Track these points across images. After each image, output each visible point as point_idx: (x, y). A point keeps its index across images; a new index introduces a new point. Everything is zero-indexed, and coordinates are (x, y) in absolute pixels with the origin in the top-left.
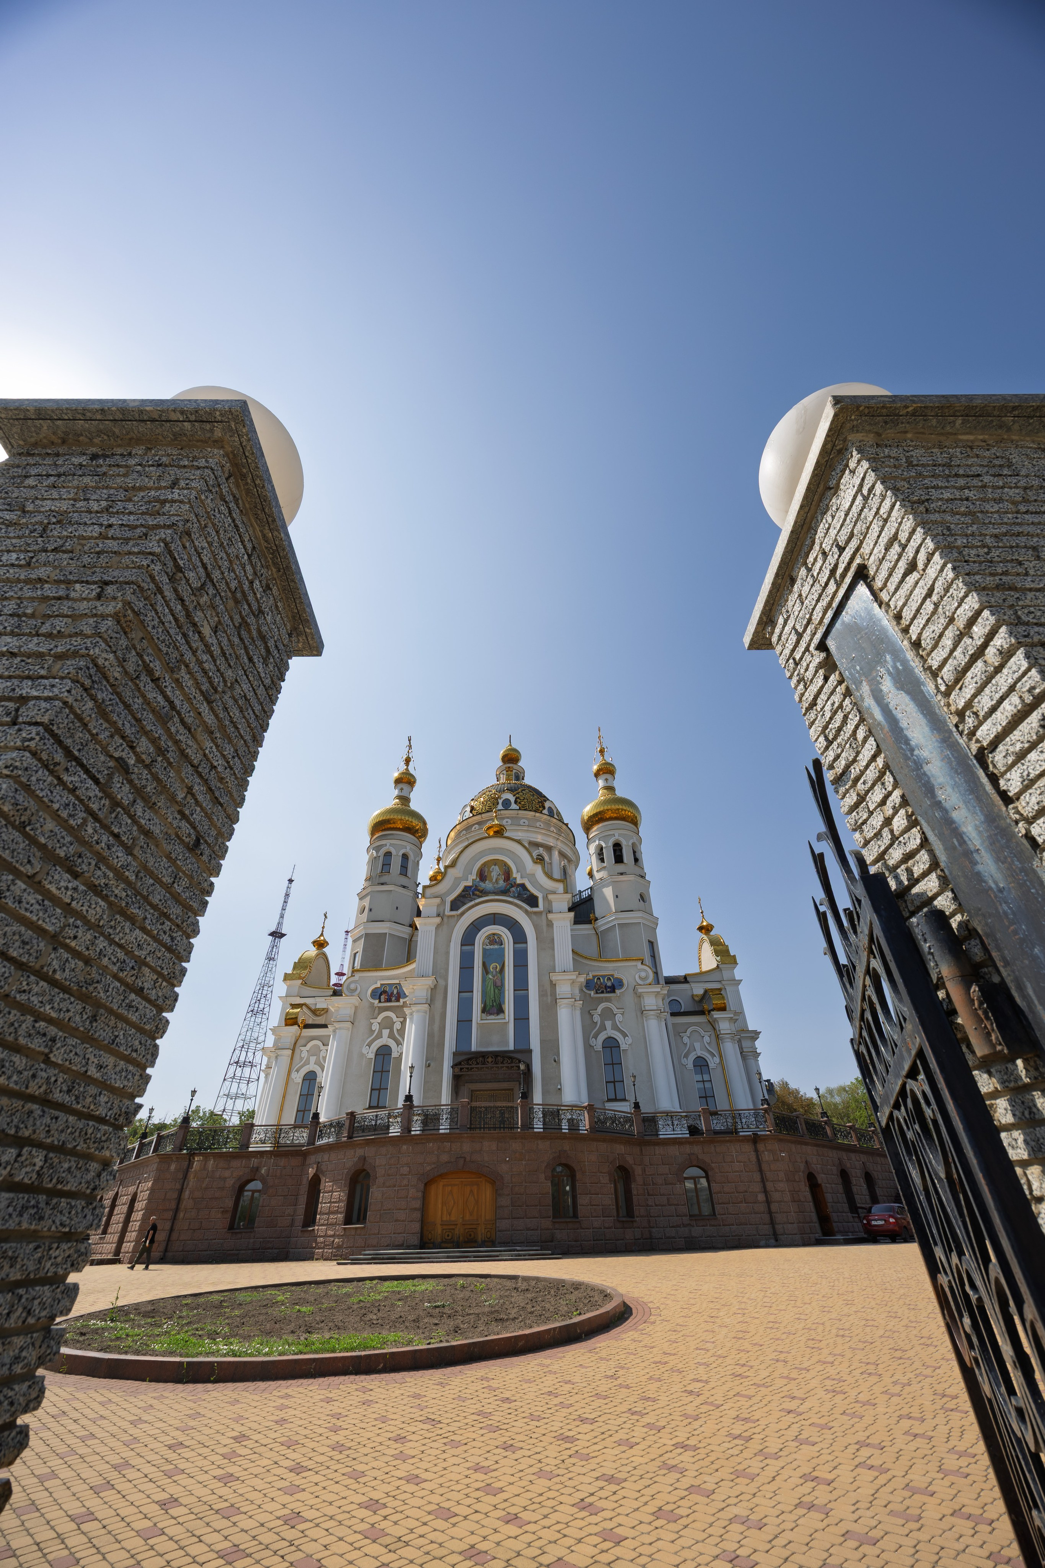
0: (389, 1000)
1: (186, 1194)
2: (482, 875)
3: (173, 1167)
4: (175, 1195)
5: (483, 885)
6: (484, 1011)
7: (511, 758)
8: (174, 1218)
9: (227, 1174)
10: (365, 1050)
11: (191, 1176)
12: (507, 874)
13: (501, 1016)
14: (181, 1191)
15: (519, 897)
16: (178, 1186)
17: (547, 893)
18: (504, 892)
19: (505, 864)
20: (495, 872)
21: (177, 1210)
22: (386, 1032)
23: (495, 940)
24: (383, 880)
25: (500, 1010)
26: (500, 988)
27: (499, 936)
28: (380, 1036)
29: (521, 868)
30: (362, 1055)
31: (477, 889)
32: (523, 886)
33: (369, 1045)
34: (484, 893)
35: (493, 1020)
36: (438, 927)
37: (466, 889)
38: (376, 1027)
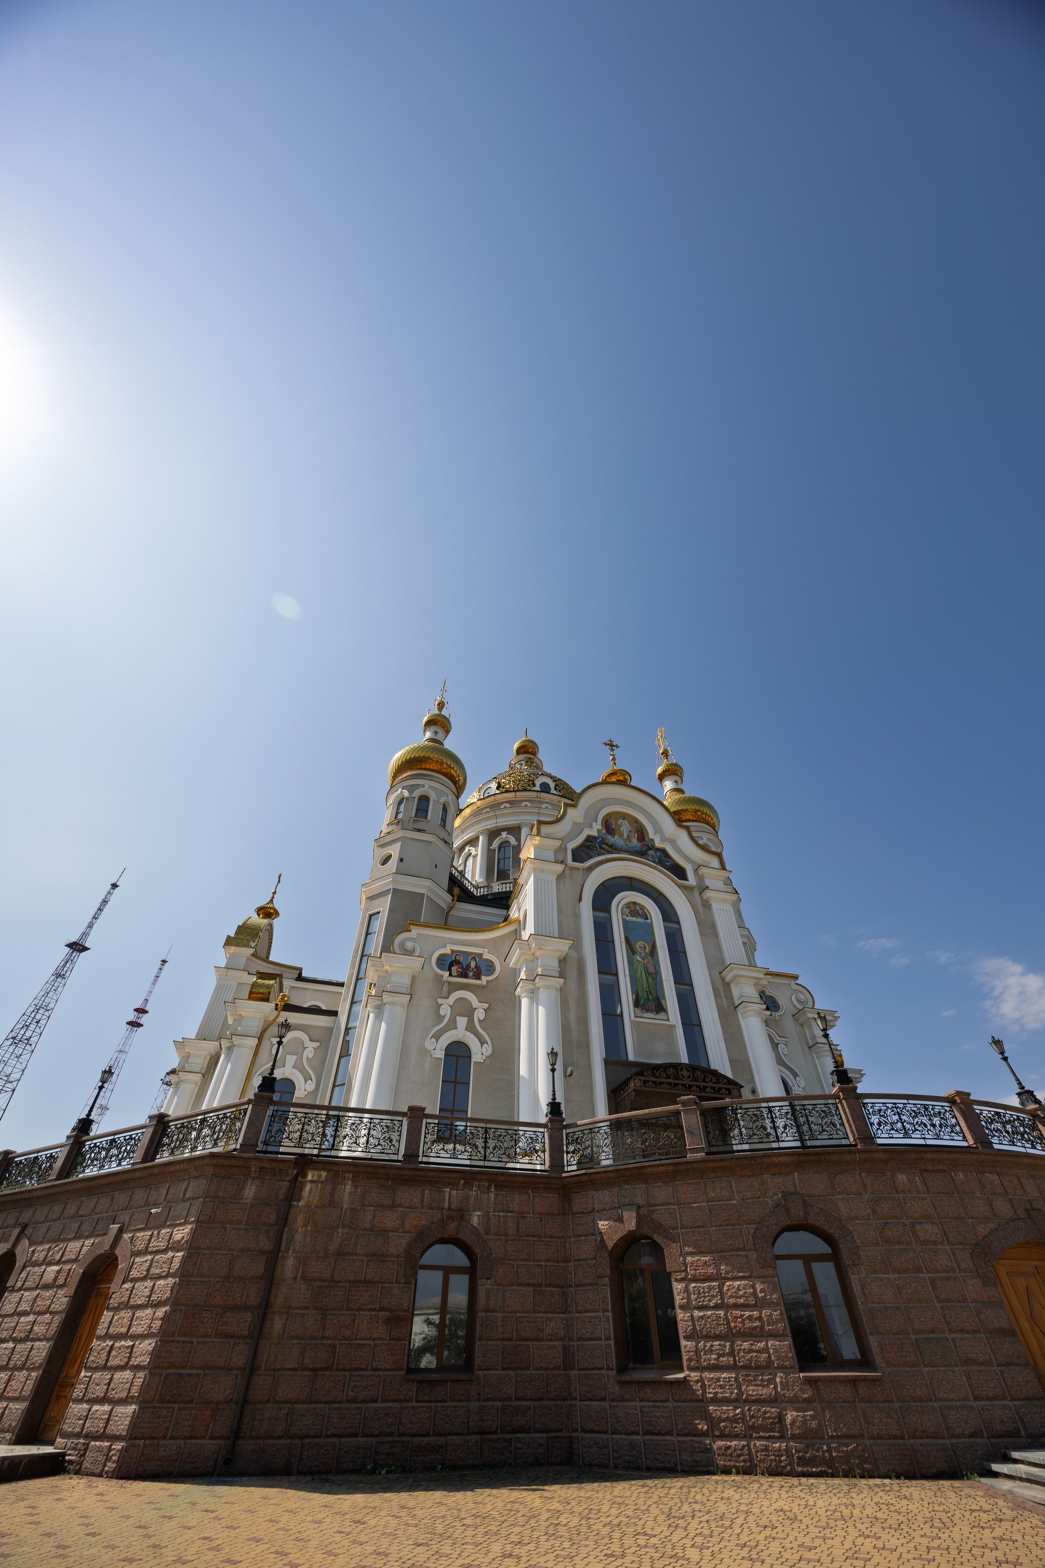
0: (464, 975)
1: (289, 1265)
2: (608, 825)
3: (250, 1191)
4: (258, 1268)
5: (611, 839)
6: (637, 1004)
7: (528, 750)
8: (257, 1334)
9: (390, 1220)
10: (429, 1044)
11: (299, 1219)
12: (641, 833)
13: (662, 1015)
14: (274, 1257)
15: (660, 862)
16: (265, 1243)
17: (697, 868)
18: (642, 853)
19: (636, 821)
20: (625, 827)
21: (265, 1309)
22: (462, 1021)
23: (634, 909)
24: (420, 825)
25: (660, 1008)
26: (655, 975)
27: (642, 908)
28: (452, 1025)
29: (658, 829)
30: (424, 1052)
31: (603, 842)
32: (663, 851)
33: (437, 1036)
34: (614, 849)
35: (649, 1018)
36: (560, 877)
37: (589, 838)
38: (445, 1011)
